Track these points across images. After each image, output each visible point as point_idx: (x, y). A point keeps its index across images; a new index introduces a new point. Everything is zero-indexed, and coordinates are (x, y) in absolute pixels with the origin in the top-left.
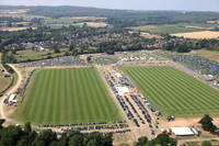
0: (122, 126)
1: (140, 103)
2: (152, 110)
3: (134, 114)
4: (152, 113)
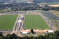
0: (11, 31)
1: (21, 25)
2: (22, 27)
3: (17, 28)
4: (21, 28)
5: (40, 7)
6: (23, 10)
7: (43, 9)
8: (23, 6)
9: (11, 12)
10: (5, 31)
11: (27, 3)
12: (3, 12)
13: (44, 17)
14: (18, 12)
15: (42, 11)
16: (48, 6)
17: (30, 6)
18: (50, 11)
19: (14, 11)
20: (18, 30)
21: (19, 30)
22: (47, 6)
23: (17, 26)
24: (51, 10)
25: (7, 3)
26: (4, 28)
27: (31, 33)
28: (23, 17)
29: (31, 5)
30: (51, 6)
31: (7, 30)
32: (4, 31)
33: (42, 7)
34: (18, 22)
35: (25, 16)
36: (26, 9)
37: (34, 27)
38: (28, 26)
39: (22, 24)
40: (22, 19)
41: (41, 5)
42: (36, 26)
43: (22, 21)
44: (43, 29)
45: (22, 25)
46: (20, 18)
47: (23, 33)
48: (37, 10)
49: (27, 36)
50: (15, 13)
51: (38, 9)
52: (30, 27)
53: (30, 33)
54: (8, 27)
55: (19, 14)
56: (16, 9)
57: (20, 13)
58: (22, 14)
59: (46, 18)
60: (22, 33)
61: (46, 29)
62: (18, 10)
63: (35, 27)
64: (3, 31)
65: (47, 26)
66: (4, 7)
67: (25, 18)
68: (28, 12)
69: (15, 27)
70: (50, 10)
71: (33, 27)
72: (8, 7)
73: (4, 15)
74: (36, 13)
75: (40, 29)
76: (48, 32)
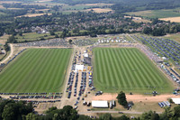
0: (56, 97)
1: (84, 79)
2: (90, 86)
3: (73, 88)
4: (87, 88)
5: (136, 25)
6: (86, 34)
7: (147, 32)
8: (83, 21)
9: (51, 41)
10: (39, 100)
11: (96, 14)
12: (26, 42)
13: (152, 56)
14: (71, 41)
15: (145, 36)
16: (162, 22)
17: (105, 21)
18: (168, 36)
19: (57, 37)
20: (78, 96)
21: (80, 95)
22: (156, 21)
23: (74, 84)
24: (172, 32)
25: (35, 15)
26: (36, 88)
27: (119, 106)
28: (86, 55)
29: (109, 18)
30: (169, 22)
31: (43, 95)
32: (37, 98)
33: (142, 23)
34: (75, 71)
35: (95, 51)
36: (94, 33)
37: (125, 85)
38: (105, 82)
39: (88, 77)
40: (87, 62)
41: (137, 20)
42: (130, 84)
43: (87, 67)
44: (155, 94)
45: (88, 81)
46: (80, 58)
47: (95, 104)
48: (129, 32)
49: (110, 115)
50: (62, 43)
51: (131, 30)
52: (113, 85)
53: (115, 105)
54: (46, 86)
55: (75, 47)
56: (65, 30)
57: (77, 43)
58: (84, 48)
59: (160, 59)
60: (90, 104)
61: (163, 93)
62: (70, 36)
63: (129, 86)
64: (33, 97)
65: (166, 82)
66: (28, 25)
67: (93, 57)
68: (100, 39)
69: (66, 86)
70: (168, 32)
71: (123, 86)
72: (40, 26)
73: (32, 50)
74: (126, 44)
75: (145, 94)
76: (171, 101)
